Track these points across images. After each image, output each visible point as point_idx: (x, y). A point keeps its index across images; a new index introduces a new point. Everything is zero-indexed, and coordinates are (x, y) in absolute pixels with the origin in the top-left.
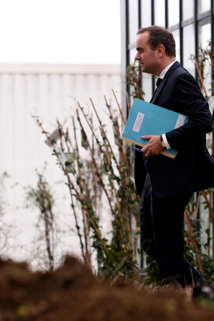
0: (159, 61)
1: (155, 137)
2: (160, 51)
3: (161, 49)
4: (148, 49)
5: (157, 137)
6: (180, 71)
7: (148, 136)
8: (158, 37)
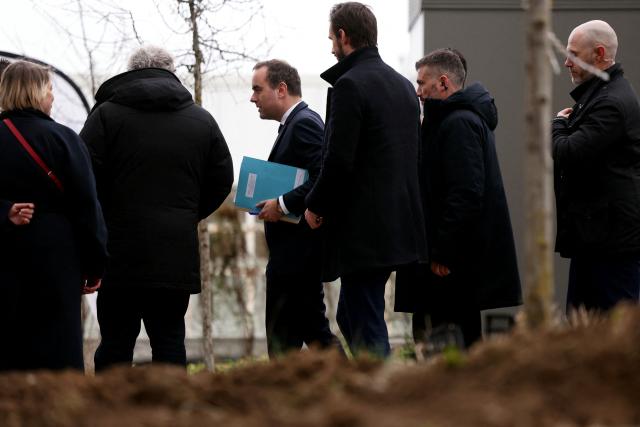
0: (280, 103)
1: (270, 201)
2: (281, 90)
3: (283, 87)
4: (267, 88)
5: (273, 200)
6: (304, 114)
7: (262, 202)
8: (279, 73)
